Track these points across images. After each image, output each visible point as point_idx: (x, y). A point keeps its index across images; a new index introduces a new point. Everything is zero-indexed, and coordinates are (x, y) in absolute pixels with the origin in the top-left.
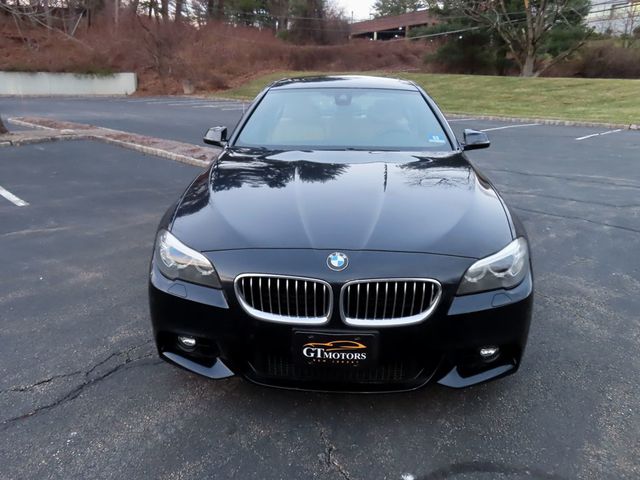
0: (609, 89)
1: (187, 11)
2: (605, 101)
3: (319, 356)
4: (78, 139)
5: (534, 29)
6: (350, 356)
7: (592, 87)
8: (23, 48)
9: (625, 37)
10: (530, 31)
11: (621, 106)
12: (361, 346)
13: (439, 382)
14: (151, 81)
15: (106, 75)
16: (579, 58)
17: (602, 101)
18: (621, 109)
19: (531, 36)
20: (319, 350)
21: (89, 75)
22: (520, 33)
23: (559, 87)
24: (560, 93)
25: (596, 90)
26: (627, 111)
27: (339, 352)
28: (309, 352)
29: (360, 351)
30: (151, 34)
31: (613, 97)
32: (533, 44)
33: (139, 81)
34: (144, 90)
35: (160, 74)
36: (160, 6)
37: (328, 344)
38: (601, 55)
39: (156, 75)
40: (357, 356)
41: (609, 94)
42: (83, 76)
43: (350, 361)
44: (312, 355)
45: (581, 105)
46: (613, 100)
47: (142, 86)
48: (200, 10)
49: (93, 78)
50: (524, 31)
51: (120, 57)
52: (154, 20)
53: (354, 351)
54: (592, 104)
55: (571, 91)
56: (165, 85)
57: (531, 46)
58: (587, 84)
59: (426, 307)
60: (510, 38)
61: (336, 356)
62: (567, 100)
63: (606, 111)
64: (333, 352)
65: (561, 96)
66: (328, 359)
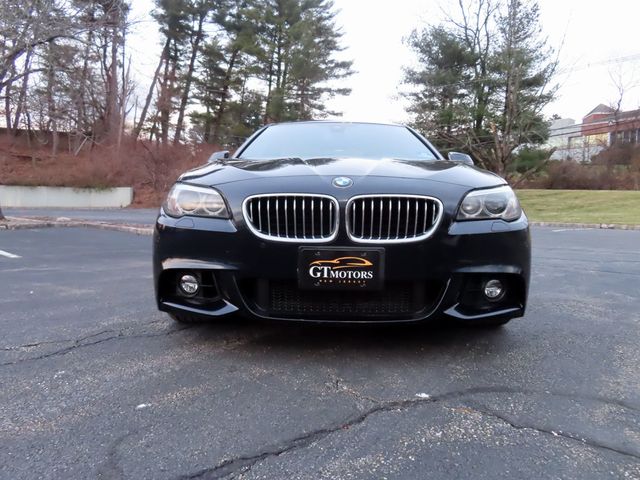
0: (576, 198)
1: (184, 140)
2: (575, 208)
3: (326, 276)
4: (73, 226)
5: (502, 149)
6: (357, 275)
7: (562, 196)
8: (27, 165)
9: (584, 163)
10: (499, 151)
11: (590, 211)
12: (368, 263)
13: (446, 312)
14: (147, 194)
15: (102, 189)
16: (547, 176)
17: (572, 208)
18: (591, 214)
19: (500, 155)
20: (326, 268)
21: (87, 190)
22: (490, 153)
23: (531, 197)
24: (532, 201)
25: (564, 199)
26: (597, 215)
27: (346, 270)
28: (315, 273)
29: (366, 269)
30: (150, 153)
31: (582, 204)
32: (503, 162)
33: (134, 194)
34: (139, 203)
35: (156, 188)
36: (161, 132)
37: (335, 261)
38: (564, 172)
39: (151, 189)
40: (363, 275)
41: (577, 202)
42: (81, 190)
43: (357, 280)
44: (319, 274)
45: (553, 210)
46: (582, 207)
47: (137, 199)
48: (197, 139)
49: (90, 192)
50: (493, 151)
51: (119, 174)
52: (155, 144)
53: (360, 269)
54: (563, 210)
55: (541, 200)
56: (159, 199)
57: (501, 163)
58: (556, 194)
59: (429, 226)
60: (481, 157)
61: (343, 274)
62: (539, 207)
63: (577, 215)
64: (339, 270)
65: (533, 204)
66: (334, 279)
